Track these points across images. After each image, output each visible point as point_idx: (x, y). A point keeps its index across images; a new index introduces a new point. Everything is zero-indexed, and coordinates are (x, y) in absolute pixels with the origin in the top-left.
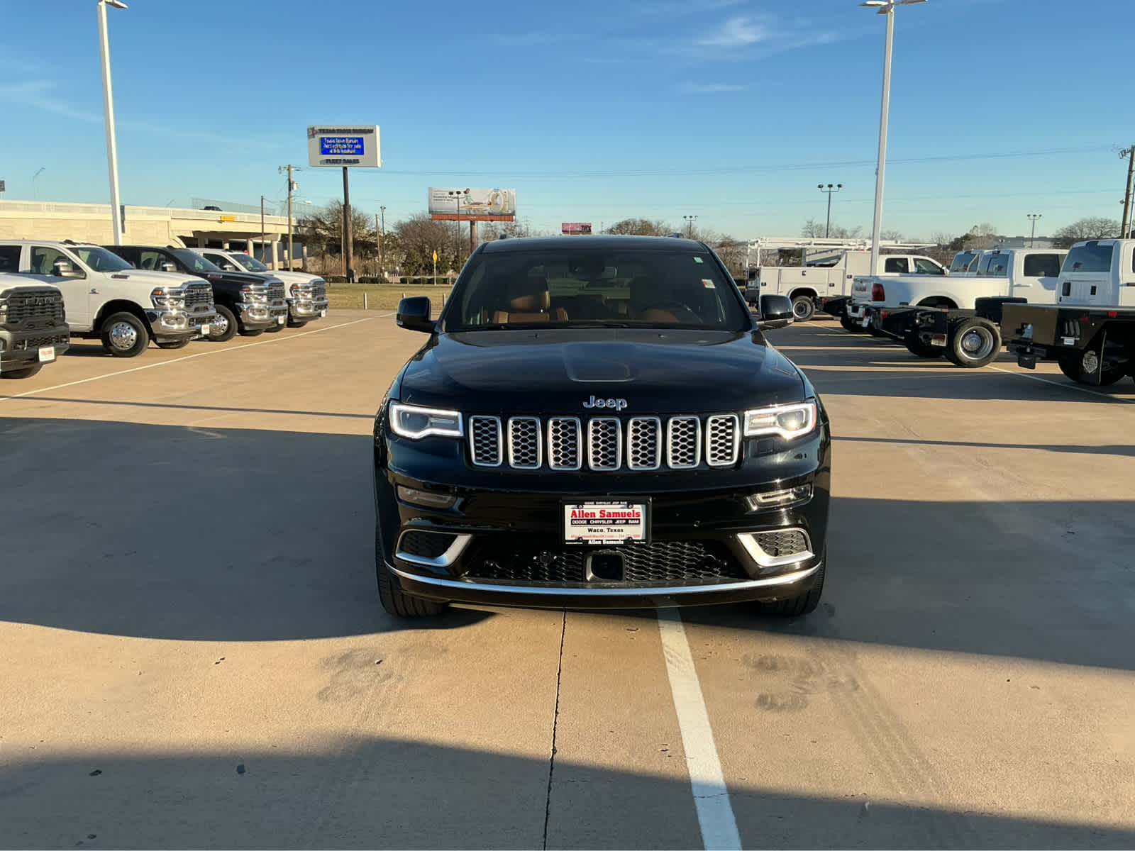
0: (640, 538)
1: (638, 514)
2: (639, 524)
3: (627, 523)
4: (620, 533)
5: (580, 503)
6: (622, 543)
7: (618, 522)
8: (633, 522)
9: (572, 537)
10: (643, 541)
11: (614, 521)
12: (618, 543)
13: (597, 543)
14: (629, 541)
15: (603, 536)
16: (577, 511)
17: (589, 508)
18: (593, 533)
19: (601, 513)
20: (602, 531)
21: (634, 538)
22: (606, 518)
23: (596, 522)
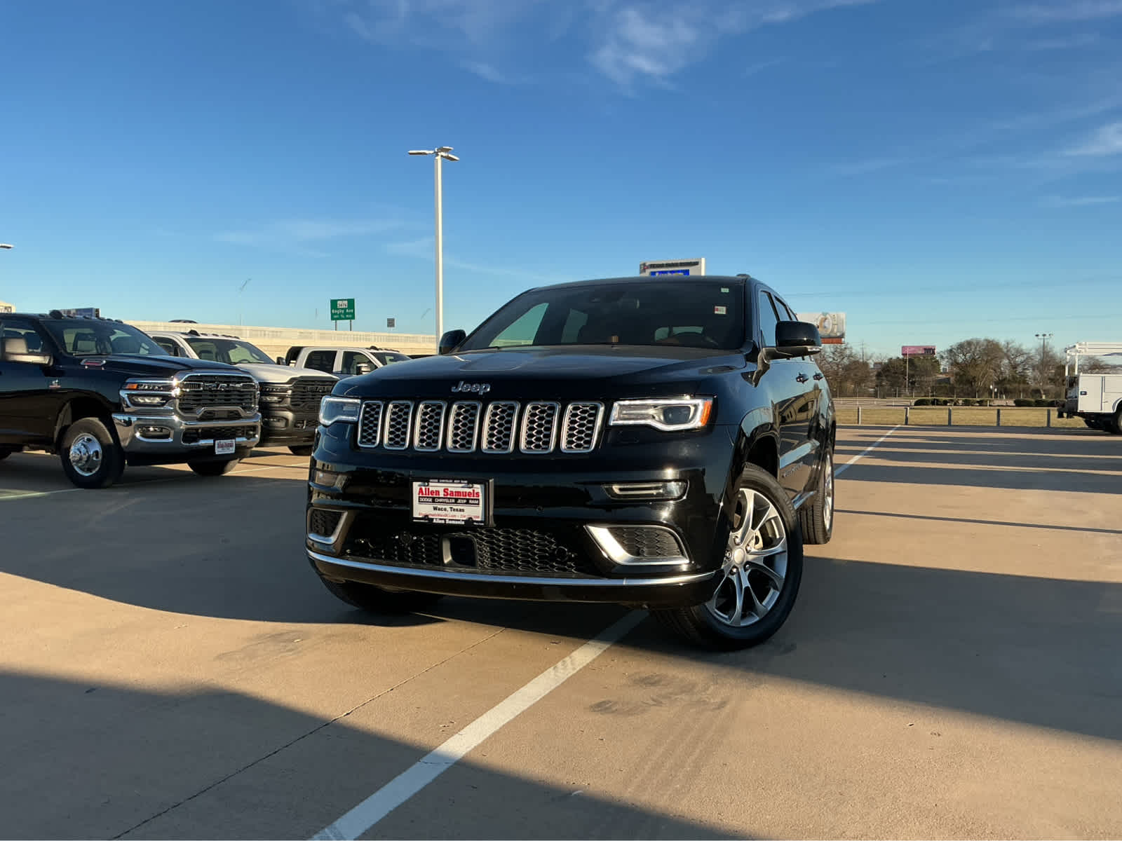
0: (479, 519)
1: (477, 493)
2: (478, 504)
3: (467, 503)
4: (462, 513)
5: (426, 480)
6: (463, 523)
7: (459, 501)
8: (473, 502)
9: (420, 514)
10: (481, 522)
11: (456, 500)
12: (459, 523)
13: (440, 522)
14: (469, 522)
15: (446, 515)
16: (423, 488)
17: (437, 486)
18: (437, 512)
19: (444, 491)
20: (445, 510)
21: (474, 519)
22: (449, 496)
23: (441, 500)
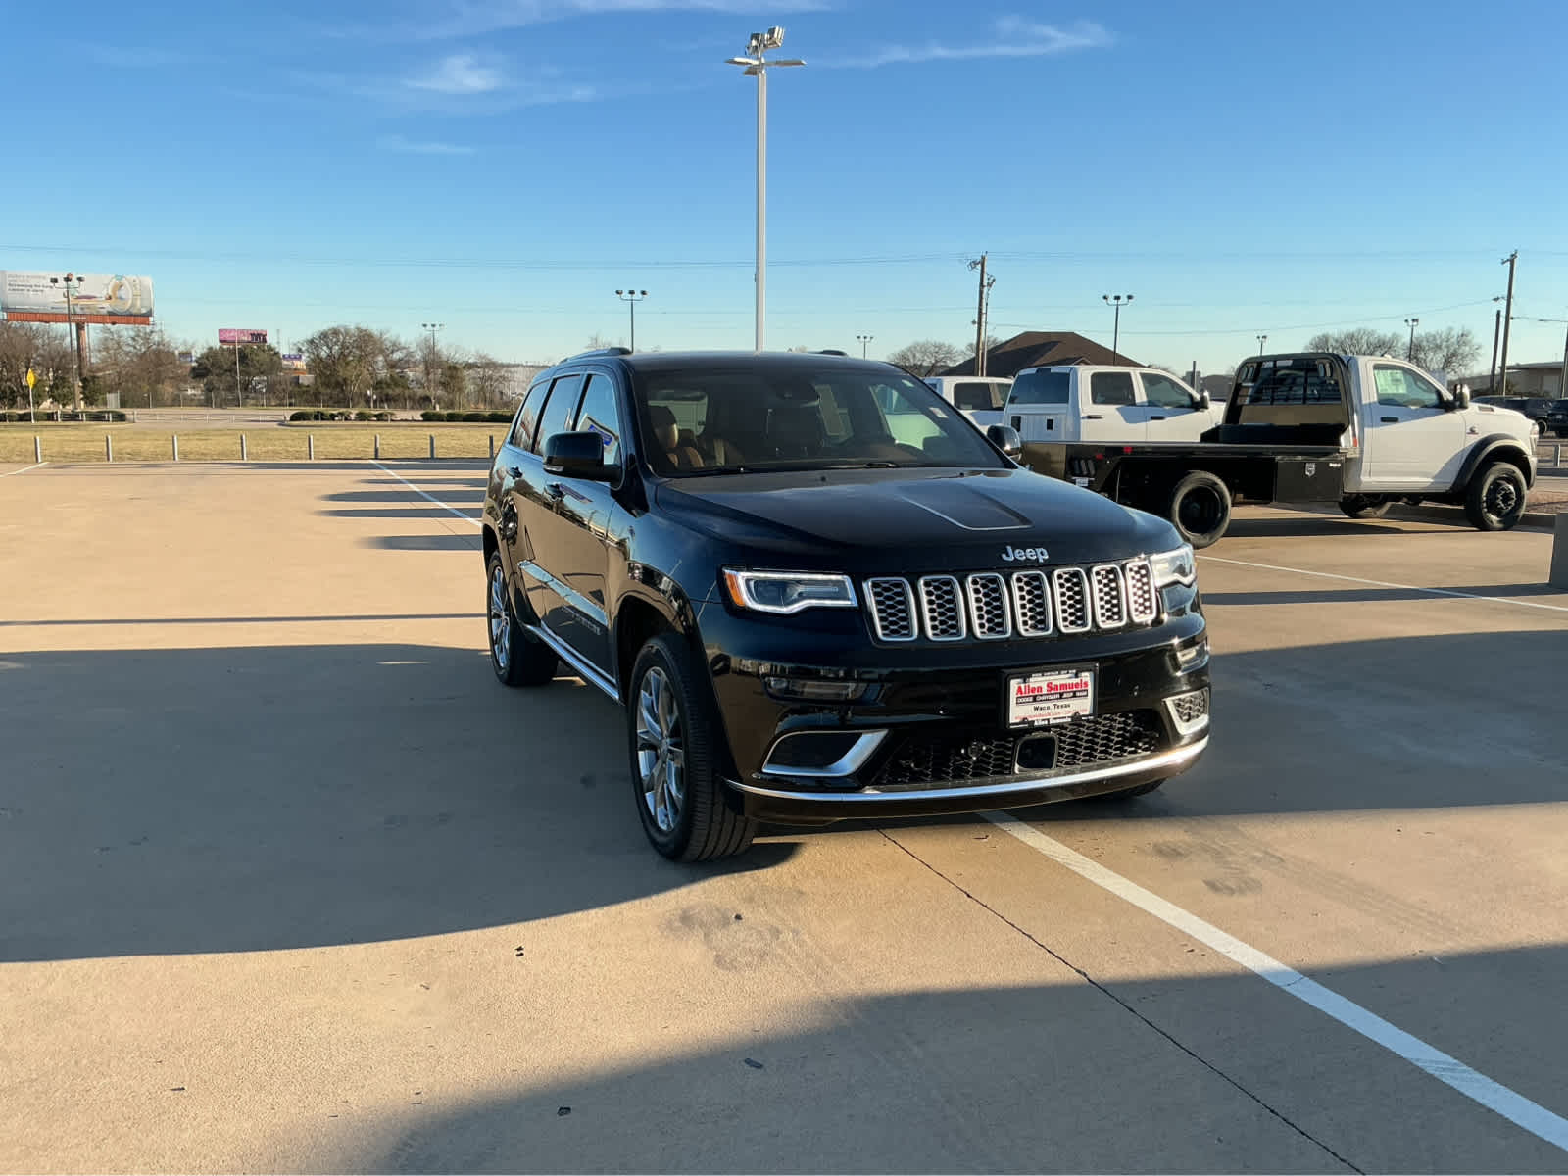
0: (1087, 713)
1: (1086, 684)
2: (1087, 695)
3: (1074, 696)
4: (1068, 708)
5: (1025, 678)
6: (1070, 720)
7: (1065, 695)
8: (1081, 694)
9: (1016, 718)
10: (1090, 715)
11: (1062, 694)
12: (1065, 721)
13: (1043, 723)
14: (1076, 719)
15: (1049, 715)
16: (1023, 686)
17: (1038, 681)
18: (1038, 712)
19: (1048, 686)
20: (1048, 708)
21: (1082, 714)
22: (1053, 692)
23: (1043, 698)
